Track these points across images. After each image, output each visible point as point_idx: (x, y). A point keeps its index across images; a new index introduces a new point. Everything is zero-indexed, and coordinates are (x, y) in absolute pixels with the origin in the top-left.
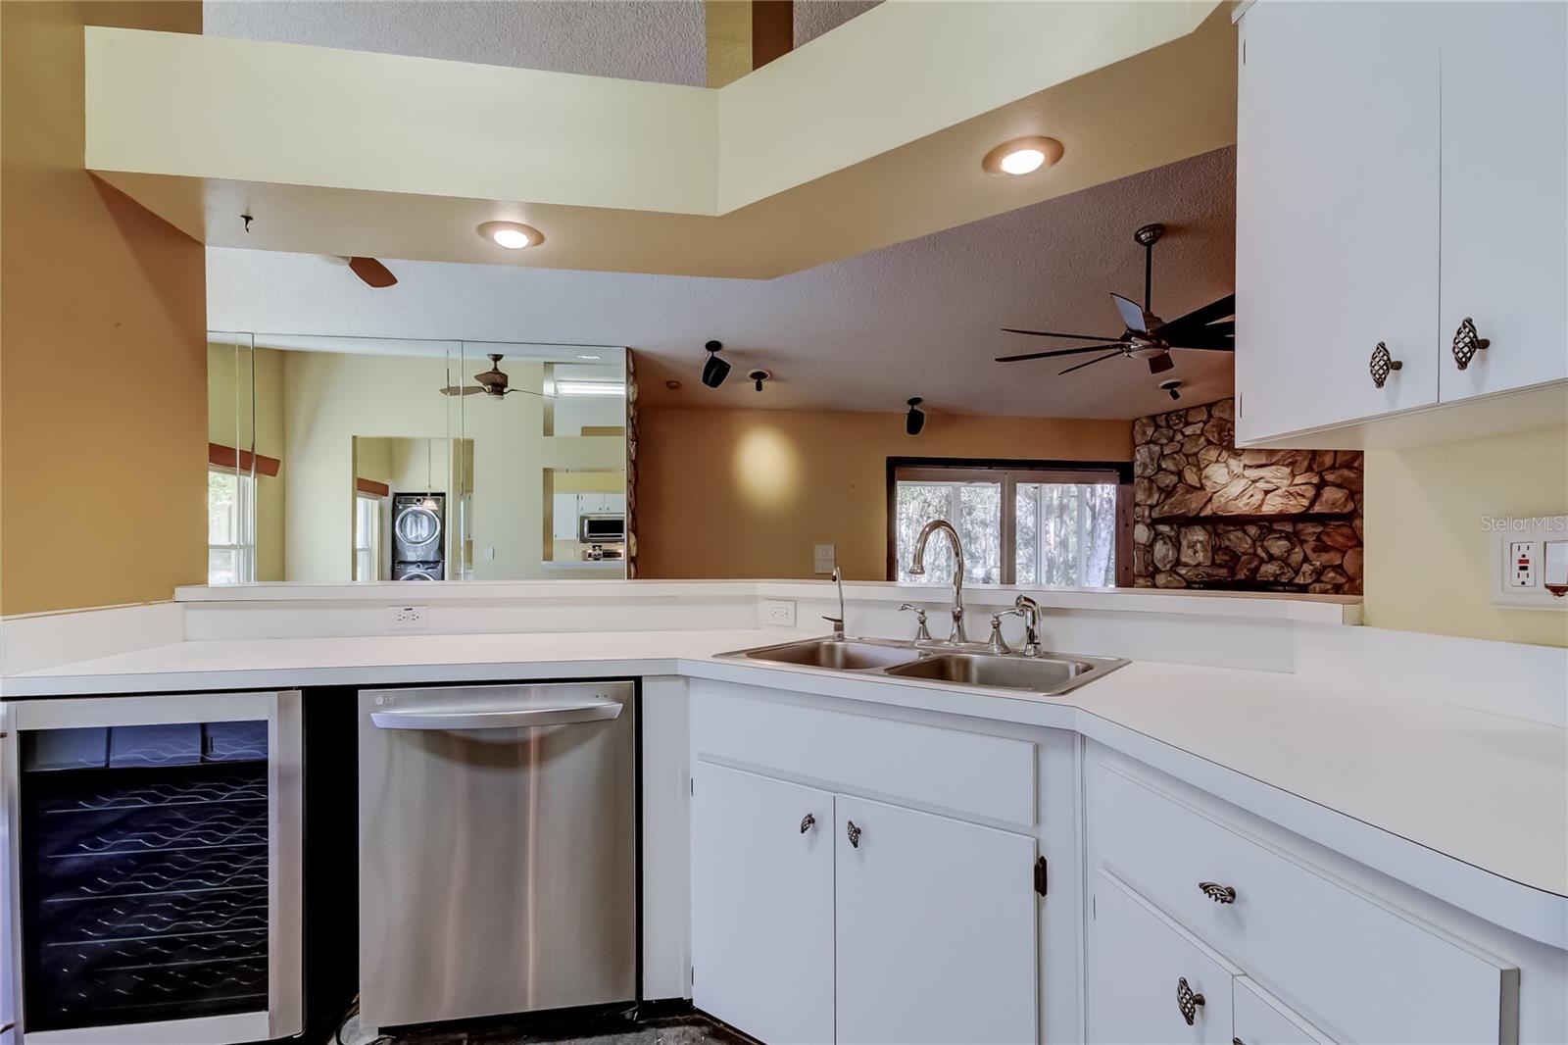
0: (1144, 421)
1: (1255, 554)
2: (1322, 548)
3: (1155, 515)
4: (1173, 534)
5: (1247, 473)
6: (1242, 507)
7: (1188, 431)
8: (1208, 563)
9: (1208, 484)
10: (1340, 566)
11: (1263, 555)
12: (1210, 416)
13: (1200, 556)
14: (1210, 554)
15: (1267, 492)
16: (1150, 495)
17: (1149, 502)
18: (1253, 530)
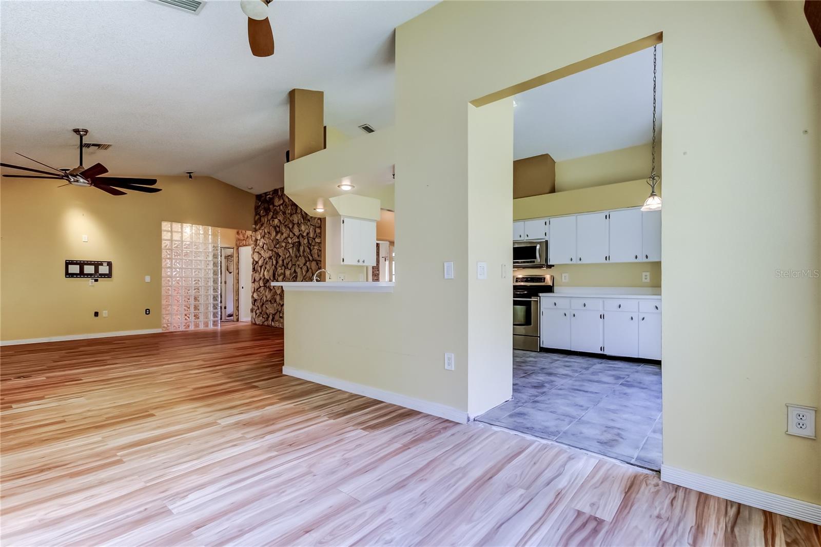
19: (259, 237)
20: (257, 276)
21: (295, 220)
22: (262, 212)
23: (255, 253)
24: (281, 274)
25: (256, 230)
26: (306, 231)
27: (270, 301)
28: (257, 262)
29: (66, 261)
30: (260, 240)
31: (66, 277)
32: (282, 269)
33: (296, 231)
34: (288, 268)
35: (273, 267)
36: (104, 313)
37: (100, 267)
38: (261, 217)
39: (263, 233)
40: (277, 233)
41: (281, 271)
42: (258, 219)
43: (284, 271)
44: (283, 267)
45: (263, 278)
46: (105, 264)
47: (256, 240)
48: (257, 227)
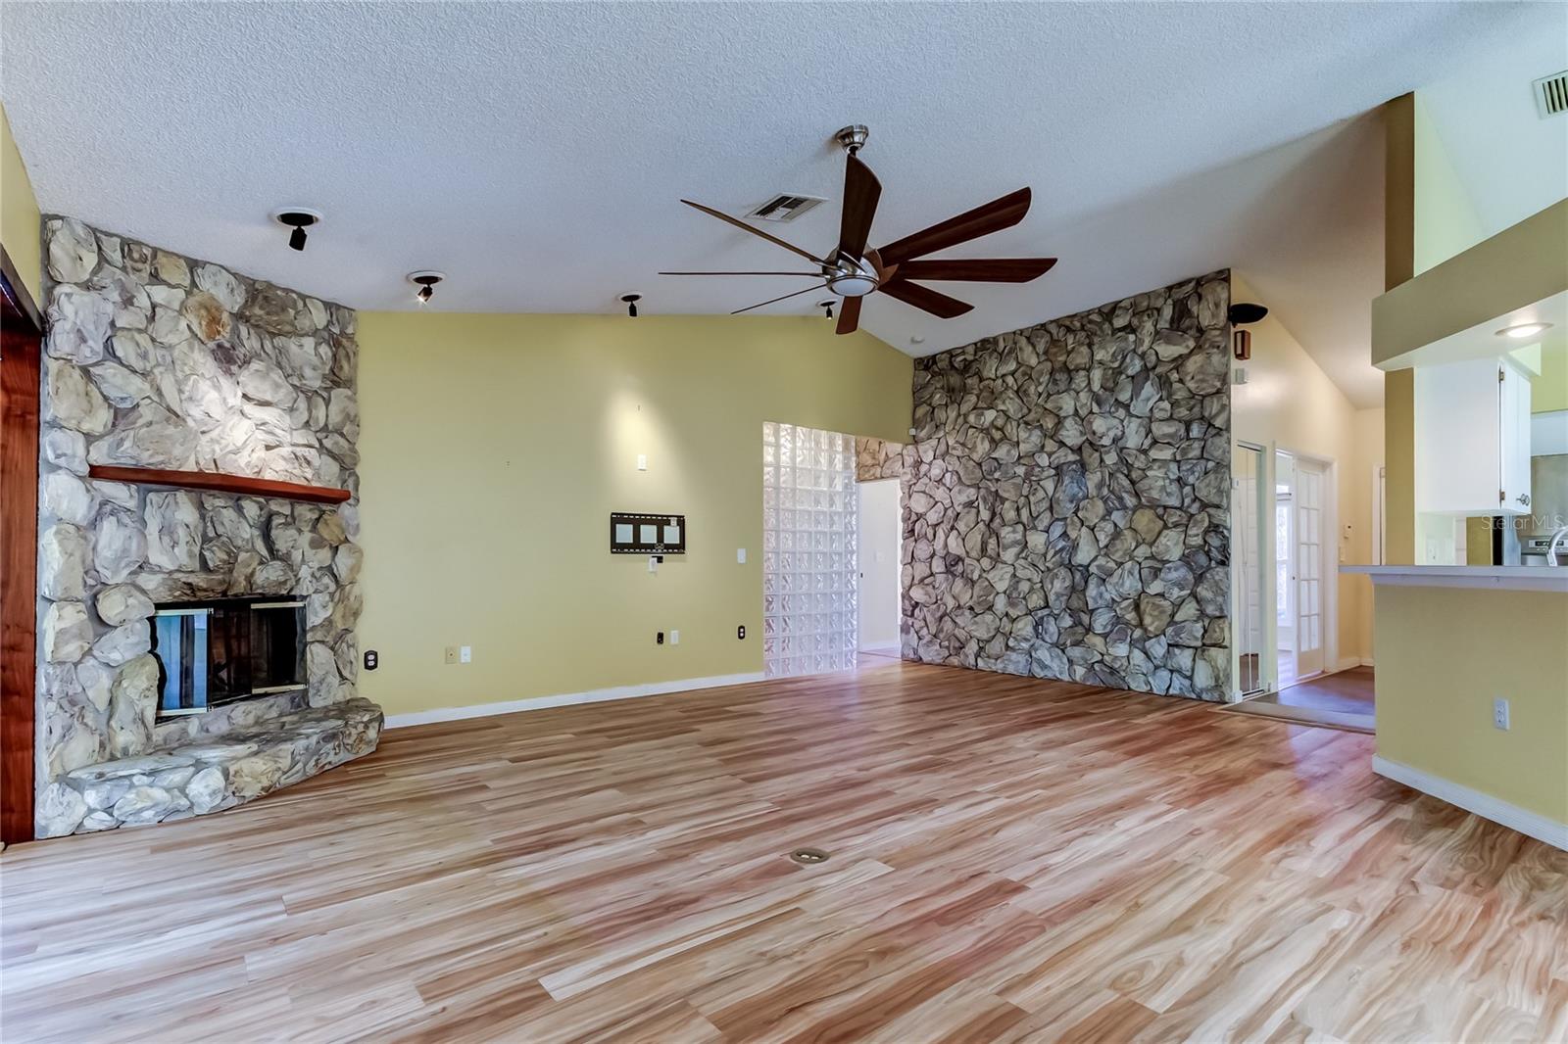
0: (81, 231)
1: (253, 549)
2: (316, 544)
3: (100, 456)
4: (132, 504)
5: (249, 408)
6: (243, 466)
7: (160, 294)
8: (197, 565)
9: (196, 412)
10: (330, 569)
11: (264, 552)
12: (194, 284)
13: (181, 551)
14: (196, 550)
15: (268, 448)
16: (90, 411)
17: (86, 427)
18: (251, 507)
19: (928, 457)
20: (923, 550)
21: (1065, 407)
22: (938, 396)
23: (915, 496)
24: (1015, 543)
25: (916, 441)
26: (1112, 434)
27: (971, 608)
28: (920, 516)
29: (613, 514)
30: (930, 464)
31: (612, 552)
32: (1014, 532)
33: (1071, 434)
34: (1035, 528)
35: (981, 525)
36: (673, 637)
37: (666, 527)
38: (934, 408)
39: (943, 447)
40: (995, 443)
41: (1012, 535)
42: (925, 414)
43: (1025, 536)
44: (1020, 528)
45: (941, 552)
46: (674, 521)
47: (918, 463)
48: (923, 434)
